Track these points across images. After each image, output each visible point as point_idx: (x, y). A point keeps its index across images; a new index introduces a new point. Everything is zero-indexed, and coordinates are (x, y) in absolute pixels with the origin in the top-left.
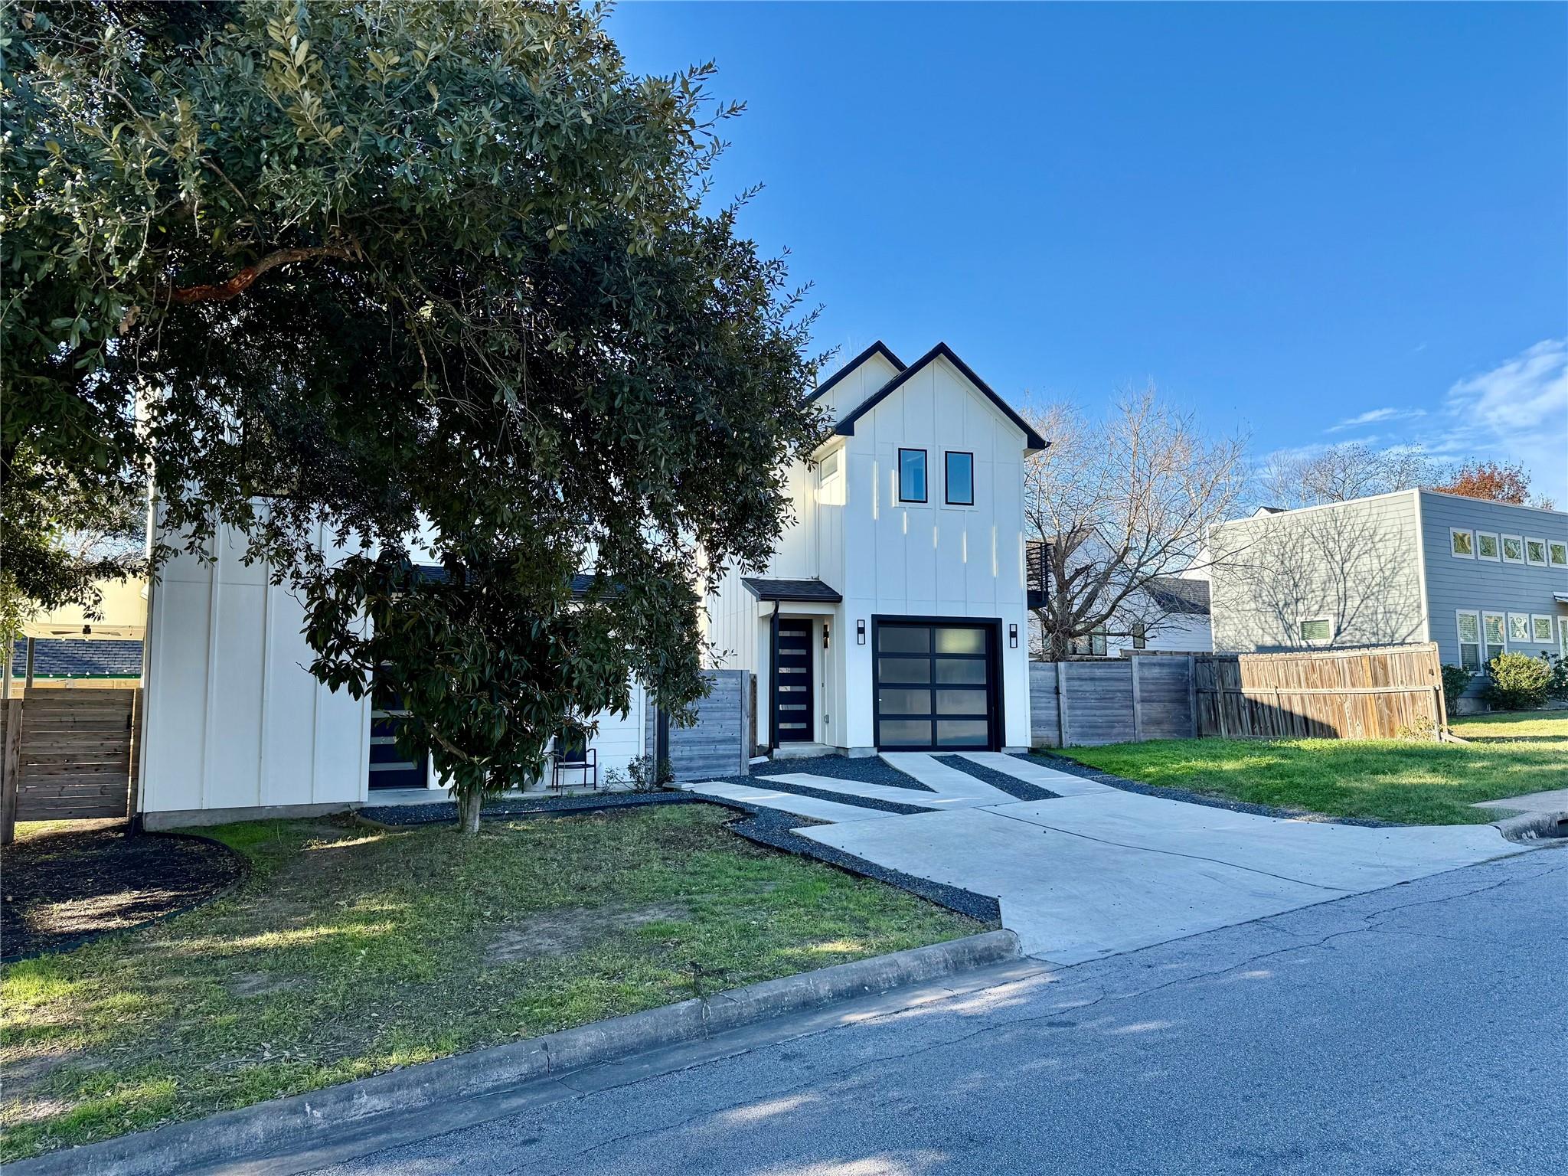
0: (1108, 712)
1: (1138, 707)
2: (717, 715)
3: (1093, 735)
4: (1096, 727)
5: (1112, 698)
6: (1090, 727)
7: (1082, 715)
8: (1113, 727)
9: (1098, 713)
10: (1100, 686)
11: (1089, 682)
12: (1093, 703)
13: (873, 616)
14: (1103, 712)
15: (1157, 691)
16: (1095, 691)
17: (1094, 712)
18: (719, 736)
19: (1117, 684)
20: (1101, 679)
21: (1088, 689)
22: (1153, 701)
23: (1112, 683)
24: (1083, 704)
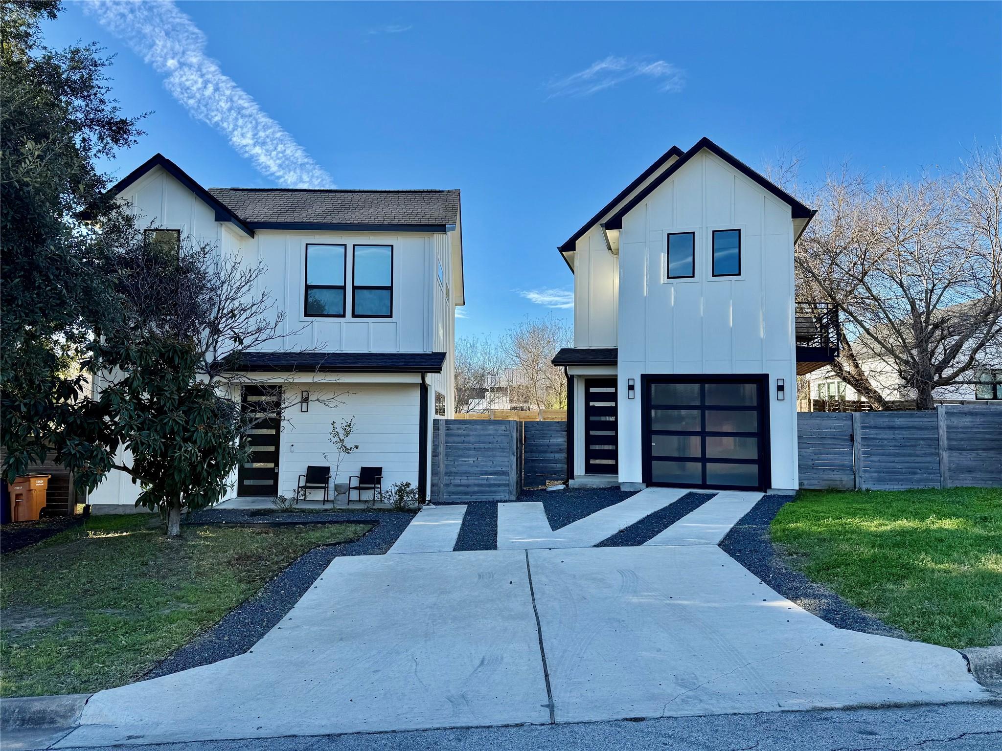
0: (907, 459)
1: (945, 455)
2: (490, 453)
3: (890, 480)
4: (894, 473)
5: (915, 446)
6: (887, 472)
7: (879, 461)
8: (915, 473)
9: (897, 459)
10: (899, 434)
11: (887, 431)
12: (892, 450)
13: (643, 376)
14: (902, 459)
15: (969, 439)
16: (894, 439)
17: (892, 459)
18: (490, 469)
19: (919, 432)
20: (900, 428)
21: (886, 437)
22: (963, 449)
23: (914, 431)
24: (880, 450)
